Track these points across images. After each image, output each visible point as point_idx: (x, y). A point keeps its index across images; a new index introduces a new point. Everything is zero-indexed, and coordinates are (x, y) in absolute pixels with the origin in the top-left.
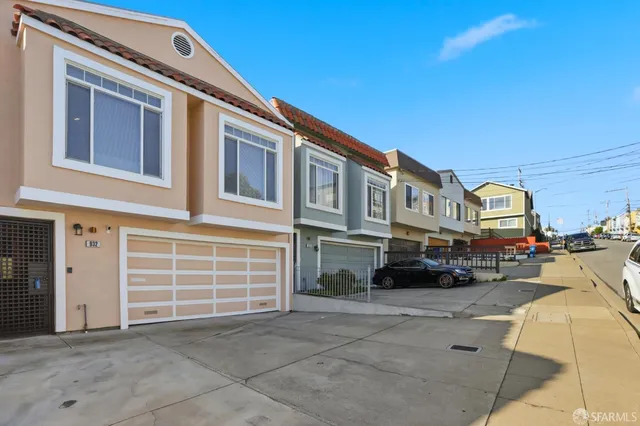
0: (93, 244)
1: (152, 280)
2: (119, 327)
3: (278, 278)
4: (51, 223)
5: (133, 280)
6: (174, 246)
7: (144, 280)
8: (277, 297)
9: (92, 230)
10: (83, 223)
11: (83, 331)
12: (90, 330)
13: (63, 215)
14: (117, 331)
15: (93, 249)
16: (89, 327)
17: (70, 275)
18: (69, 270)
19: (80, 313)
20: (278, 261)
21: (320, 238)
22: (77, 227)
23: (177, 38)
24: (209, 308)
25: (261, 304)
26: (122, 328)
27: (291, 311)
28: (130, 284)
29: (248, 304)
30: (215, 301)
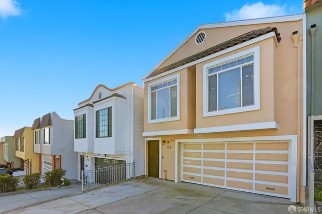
0: (168, 147)
1: (192, 163)
2: (174, 181)
5: (185, 162)
6: (202, 146)
7: (189, 162)
9: (168, 142)
10: (167, 140)
12: (167, 180)
13: (161, 138)
14: (173, 183)
16: (167, 179)
17: (163, 159)
18: (163, 157)
19: (165, 173)
22: (164, 142)
24: (222, 182)
25: (267, 188)
26: (176, 182)
28: (184, 164)
29: (254, 186)
30: (225, 178)
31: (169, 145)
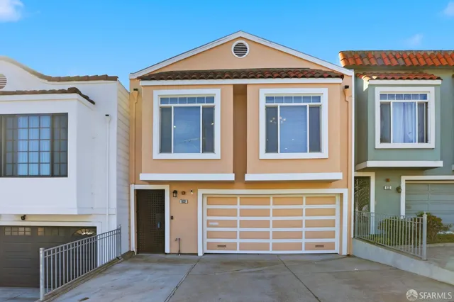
0: (183, 202)
1: (223, 224)
2: (197, 254)
3: (337, 222)
4: (163, 191)
5: (210, 223)
7: (217, 224)
8: (336, 240)
9: (184, 193)
10: (181, 188)
11: (178, 254)
12: (182, 254)
13: (168, 186)
14: (196, 256)
15: (184, 205)
16: (182, 252)
17: (172, 220)
18: (172, 218)
19: (177, 243)
20: (337, 206)
21: (404, 178)
22: (175, 192)
23: (237, 47)
25: (317, 246)
26: (199, 255)
27: (348, 255)
28: (208, 226)
29: (303, 245)
30: (271, 241)
31: (183, 197)
